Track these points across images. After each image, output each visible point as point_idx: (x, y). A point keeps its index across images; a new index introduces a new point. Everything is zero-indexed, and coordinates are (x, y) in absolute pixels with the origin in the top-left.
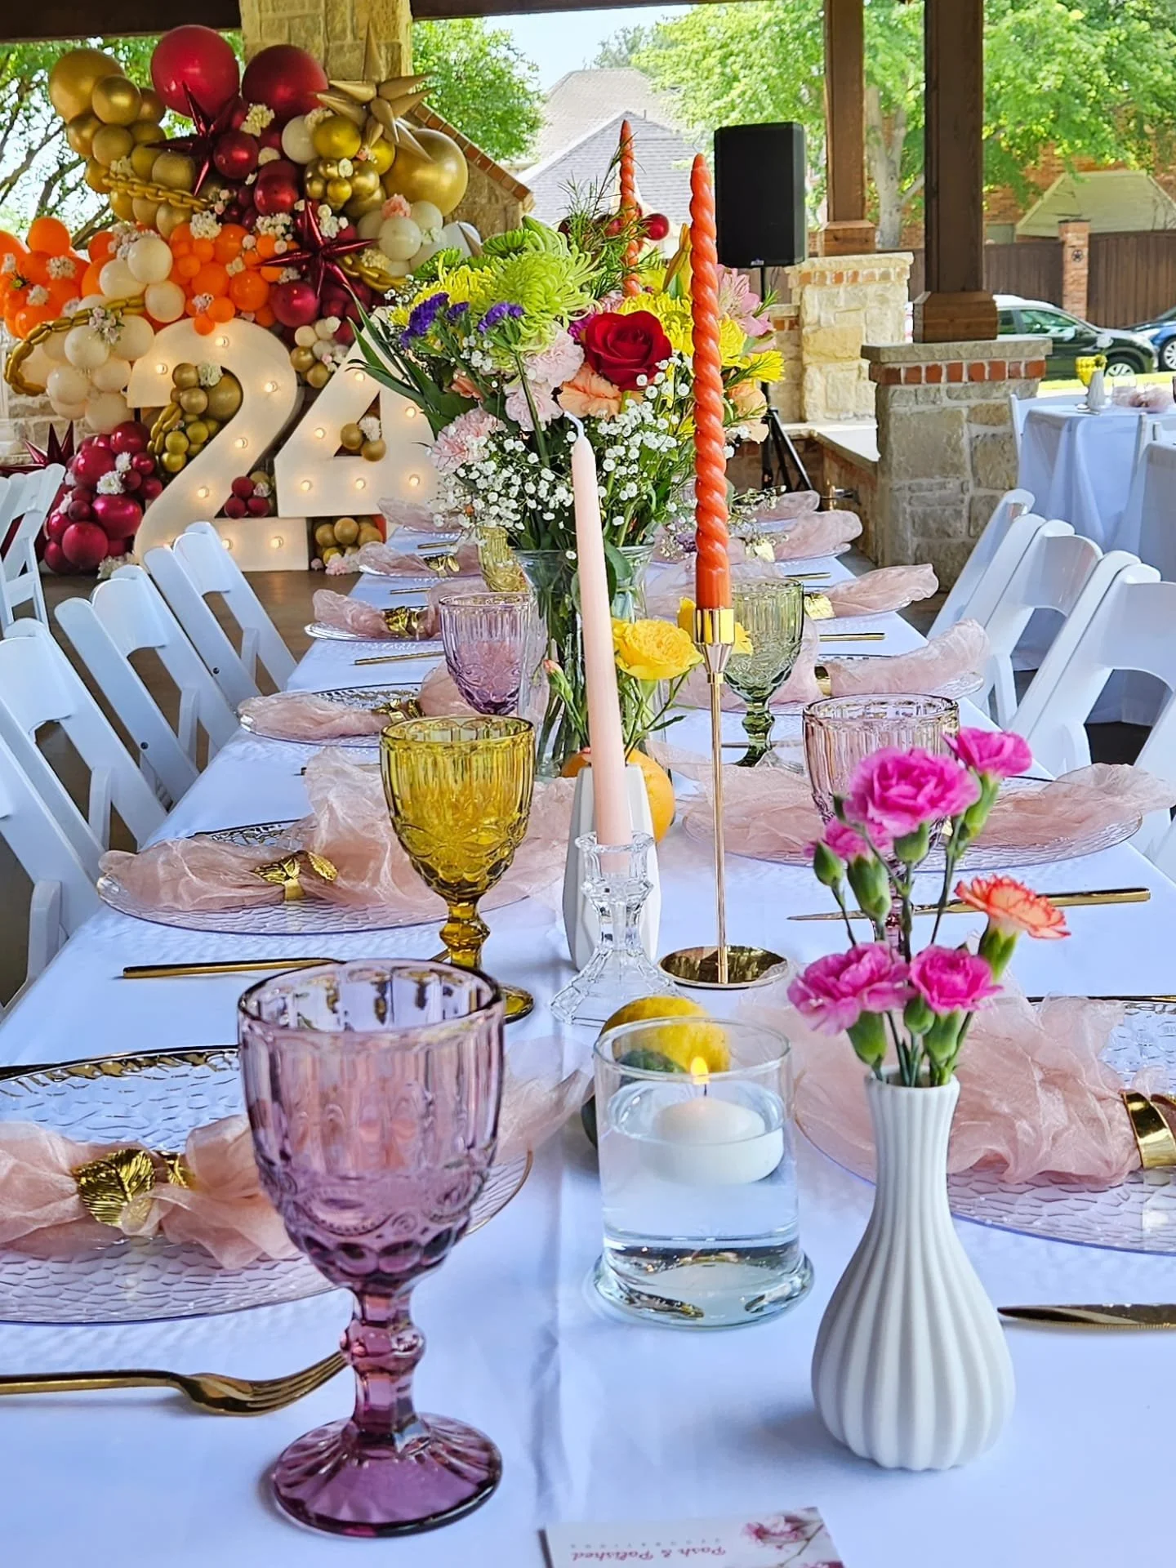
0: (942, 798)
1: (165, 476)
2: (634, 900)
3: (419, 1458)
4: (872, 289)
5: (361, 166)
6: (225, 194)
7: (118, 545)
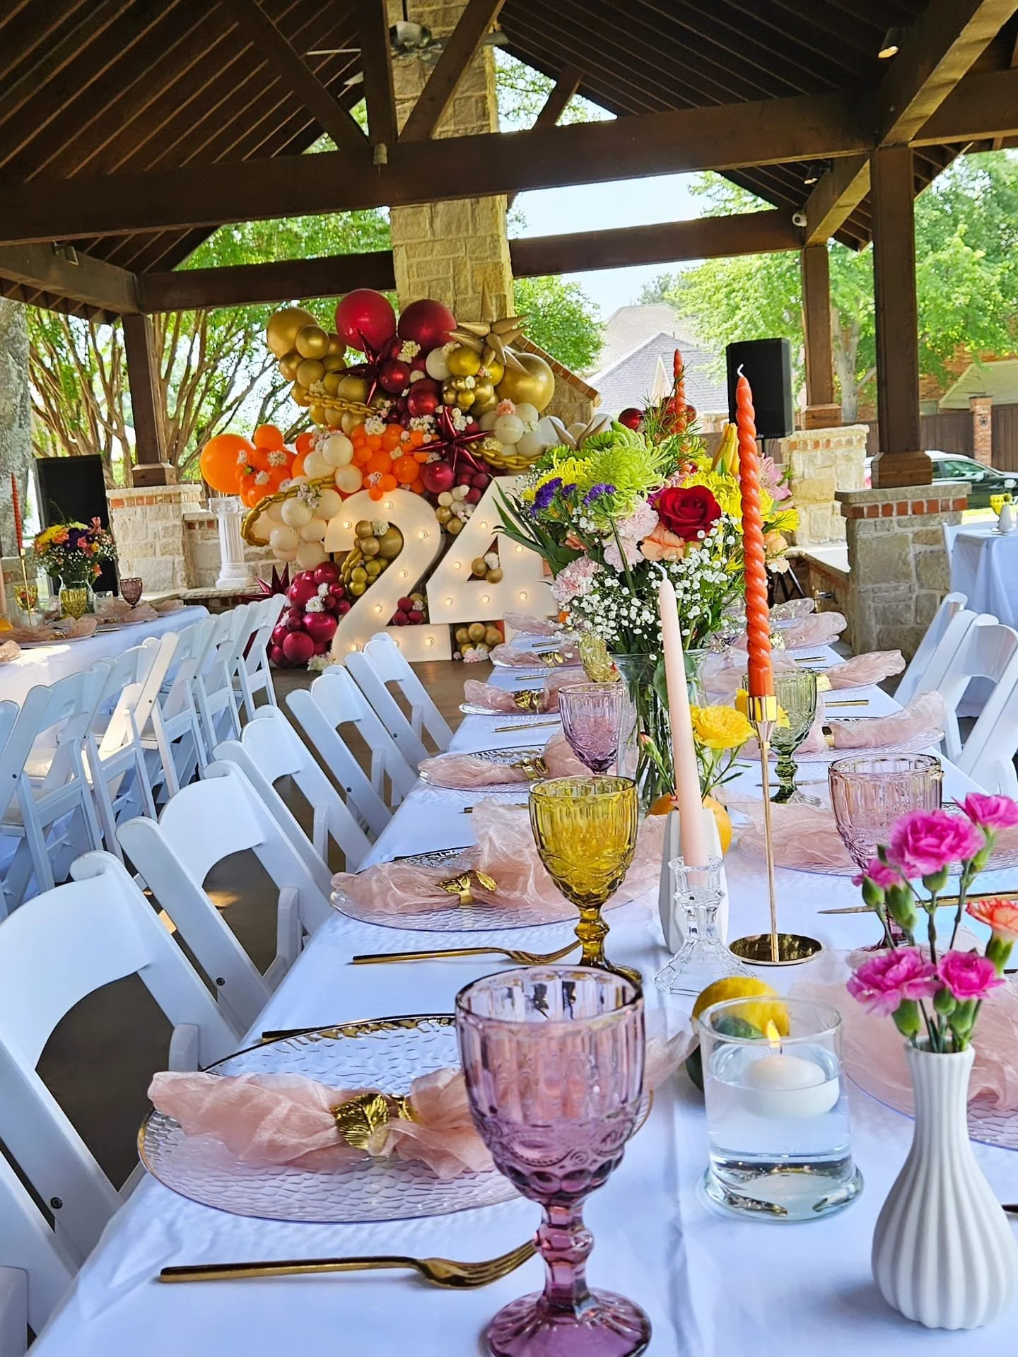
0: (958, 846)
1: (352, 598)
2: (712, 905)
3: (593, 1323)
4: (840, 452)
5: (480, 380)
6: (388, 404)
7: (321, 646)
